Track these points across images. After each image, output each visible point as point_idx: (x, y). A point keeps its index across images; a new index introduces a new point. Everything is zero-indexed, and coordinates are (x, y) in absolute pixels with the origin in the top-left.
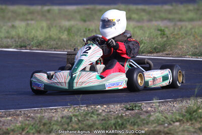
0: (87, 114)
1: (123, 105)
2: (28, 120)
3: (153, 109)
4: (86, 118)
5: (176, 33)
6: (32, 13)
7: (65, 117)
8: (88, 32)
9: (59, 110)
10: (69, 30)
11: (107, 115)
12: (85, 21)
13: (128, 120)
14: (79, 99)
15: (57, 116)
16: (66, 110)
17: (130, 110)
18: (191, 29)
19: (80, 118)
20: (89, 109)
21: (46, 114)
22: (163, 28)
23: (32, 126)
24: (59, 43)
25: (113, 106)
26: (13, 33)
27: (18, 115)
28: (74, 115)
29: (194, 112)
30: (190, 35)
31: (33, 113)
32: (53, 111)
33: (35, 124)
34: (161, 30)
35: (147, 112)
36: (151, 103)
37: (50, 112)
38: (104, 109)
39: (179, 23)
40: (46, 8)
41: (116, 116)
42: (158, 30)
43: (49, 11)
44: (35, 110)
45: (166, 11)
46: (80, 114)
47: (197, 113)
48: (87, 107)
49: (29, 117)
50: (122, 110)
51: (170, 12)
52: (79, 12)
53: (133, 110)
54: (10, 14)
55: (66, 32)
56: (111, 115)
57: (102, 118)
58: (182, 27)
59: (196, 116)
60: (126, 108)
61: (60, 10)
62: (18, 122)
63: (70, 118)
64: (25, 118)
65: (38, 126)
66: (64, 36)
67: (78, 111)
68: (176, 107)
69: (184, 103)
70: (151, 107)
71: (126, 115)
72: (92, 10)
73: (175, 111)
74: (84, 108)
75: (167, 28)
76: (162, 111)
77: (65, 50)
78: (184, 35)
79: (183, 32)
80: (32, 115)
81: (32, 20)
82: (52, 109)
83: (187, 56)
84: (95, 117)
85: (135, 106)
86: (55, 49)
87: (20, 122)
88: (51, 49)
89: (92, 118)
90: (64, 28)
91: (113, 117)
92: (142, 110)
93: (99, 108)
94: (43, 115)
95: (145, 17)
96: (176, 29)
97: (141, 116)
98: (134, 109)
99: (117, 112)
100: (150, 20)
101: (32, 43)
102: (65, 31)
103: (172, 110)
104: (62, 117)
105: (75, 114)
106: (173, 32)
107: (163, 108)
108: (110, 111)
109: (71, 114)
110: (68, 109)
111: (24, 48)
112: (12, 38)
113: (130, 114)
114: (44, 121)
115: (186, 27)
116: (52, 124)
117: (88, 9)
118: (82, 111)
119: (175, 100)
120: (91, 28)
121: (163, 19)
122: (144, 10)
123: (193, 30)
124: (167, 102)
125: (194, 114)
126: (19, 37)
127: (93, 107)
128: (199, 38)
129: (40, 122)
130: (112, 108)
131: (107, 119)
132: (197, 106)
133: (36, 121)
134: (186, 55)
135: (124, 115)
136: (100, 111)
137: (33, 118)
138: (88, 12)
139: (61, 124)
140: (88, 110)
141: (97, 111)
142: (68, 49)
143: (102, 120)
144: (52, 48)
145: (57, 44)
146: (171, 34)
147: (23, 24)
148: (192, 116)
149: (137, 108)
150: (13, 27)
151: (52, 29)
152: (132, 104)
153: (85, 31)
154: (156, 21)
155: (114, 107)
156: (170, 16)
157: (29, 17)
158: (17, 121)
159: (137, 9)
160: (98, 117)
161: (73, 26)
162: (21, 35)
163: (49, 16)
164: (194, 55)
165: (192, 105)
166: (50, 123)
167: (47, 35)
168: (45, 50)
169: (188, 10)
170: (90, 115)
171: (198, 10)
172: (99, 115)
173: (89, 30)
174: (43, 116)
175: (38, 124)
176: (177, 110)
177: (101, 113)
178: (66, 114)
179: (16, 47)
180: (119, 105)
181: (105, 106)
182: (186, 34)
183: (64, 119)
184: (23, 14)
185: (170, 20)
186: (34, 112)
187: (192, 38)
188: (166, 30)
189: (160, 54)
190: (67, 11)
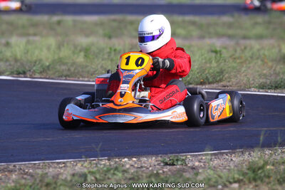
0: (108, 170)
1: (160, 158)
2: (25, 179)
3: (202, 164)
4: (107, 177)
5: (237, 55)
6: (35, 25)
7: (77, 174)
8: (113, 53)
9: (68, 164)
10: (86, 51)
11: (137, 172)
12: (110, 37)
13: (165, 179)
14: (98, 150)
15: (65, 172)
16: (79, 165)
17: (170, 165)
18: (259, 50)
19: (98, 176)
20: (112, 163)
21: (51, 170)
22: (218, 49)
23: (31, 186)
24: (72, 69)
25: (145, 159)
26: (8, 54)
27: (11, 171)
28: (89, 172)
29: (259, 169)
30: (257, 58)
31: (32, 168)
32: (61, 166)
33: (34, 184)
34: (216, 52)
35: (193, 168)
36: (199, 155)
37: (55, 168)
38: (133, 163)
39: (242, 42)
40: (55, 18)
41: (150, 173)
42: (213, 51)
43: (59, 23)
44: (35, 164)
45: (224, 24)
46: (98, 171)
47: (264, 171)
48: (109, 160)
49: (26, 174)
50: (158, 164)
51: (230, 26)
52: (102, 24)
53: (173, 165)
54: (4, 27)
55: (82, 54)
56: (143, 171)
57: (128, 176)
58: (245, 48)
59: (263, 175)
60: (164, 162)
61: (74, 21)
62: (11, 181)
63: (84, 176)
64: (21, 175)
65: (39, 187)
66: (80, 59)
67: (97, 166)
68: (234, 162)
69: (246, 156)
70: (200, 162)
71: (164, 172)
72: (120, 22)
73: (232, 167)
74: (104, 162)
75: (225, 48)
76: (214, 167)
77: (81, 79)
78: (249, 59)
79: (248, 54)
80: (31, 171)
81: (35, 35)
82: (60, 163)
83: (253, 89)
84: (120, 175)
85: (177, 160)
86: (67, 77)
87: (13, 181)
88: (60, 77)
89: (115, 177)
90: (79, 48)
91: (144, 175)
92: (186, 165)
93: (125, 162)
94: (47, 171)
95: (195, 33)
96: (238, 49)
97: (184, 174)
98: (175, 163)
99: (150, 169)
100: (202, 37)
101: (34, 68)
102: (80, 51)
103: (229, 166)
104: (73, 175)
105: (92, 170)
106: (233, 55)
107: (216, 162)
108: (142, 167)
109: (86, 171)
110: (82, 163)
111: (22, 76)
112: (7, 60)
113: (170, 170)
114: (47, 180)
115: (251, 48)
116: (59, 184)
117: (114, 20)
118: (102, 166)
119: (234, 151)
120: (118, 48)
121: (219, 36)
122: (194, 23)
123: (262, 52)
124: (222, 154)
125: (260, 171)
126: (16, 60)
127: (117, 160)
128: (270, 64)
129: (41, 181)
130: (144, 163)
131: (136, 178)
132: (264, 161)
133: (35, 180)
134: (250, 88)
135: (161, 172)
136: (128, 166)
137: (32, 176)
138: (115, 24)
139: (70, 184)
140: (110, 165)
141: (123, 166)
142: (85, 77)
143: (130, 179)
144: (62, 77)
145: (69, 70)
146: (231, 57)
147: (23, 41)
148: (257, 175)
149: (179, 163)
150: (7, 44)
151: (62, 49)
152: (172, 156)
153: (110, 53)
154: (210, 38)
155: (148, 161)
156: (231, 32)
157: (31, 31)
158: (9, 179)
159: (184, 21)
160: (123, 174)
161: (93, 44)
162: (19, 57)
163: (59, 29)
164: (262, 87)
165: (257, 159)
166: (56, 183)
167: (56, 57)
168: (52, 79)
169: (256, 23)
170: (112, 171)
171: (269, 23)
172: (125, 171)
173: (115, 50)
174: (47, 173)
175: (38, 184)
176: (236, 166)
177: (128, 169)
178: (79, 170)
179: (11, 74)
180: (154, 158)
181: (134, 159)
182: (251, 58)
183: (76, 178)
184: (23, 27)
185: (230, 37)
186: (34, 167)
187: (260, 62)
188: (224, 51)
189: (215, 85)
190: (84, 22)
